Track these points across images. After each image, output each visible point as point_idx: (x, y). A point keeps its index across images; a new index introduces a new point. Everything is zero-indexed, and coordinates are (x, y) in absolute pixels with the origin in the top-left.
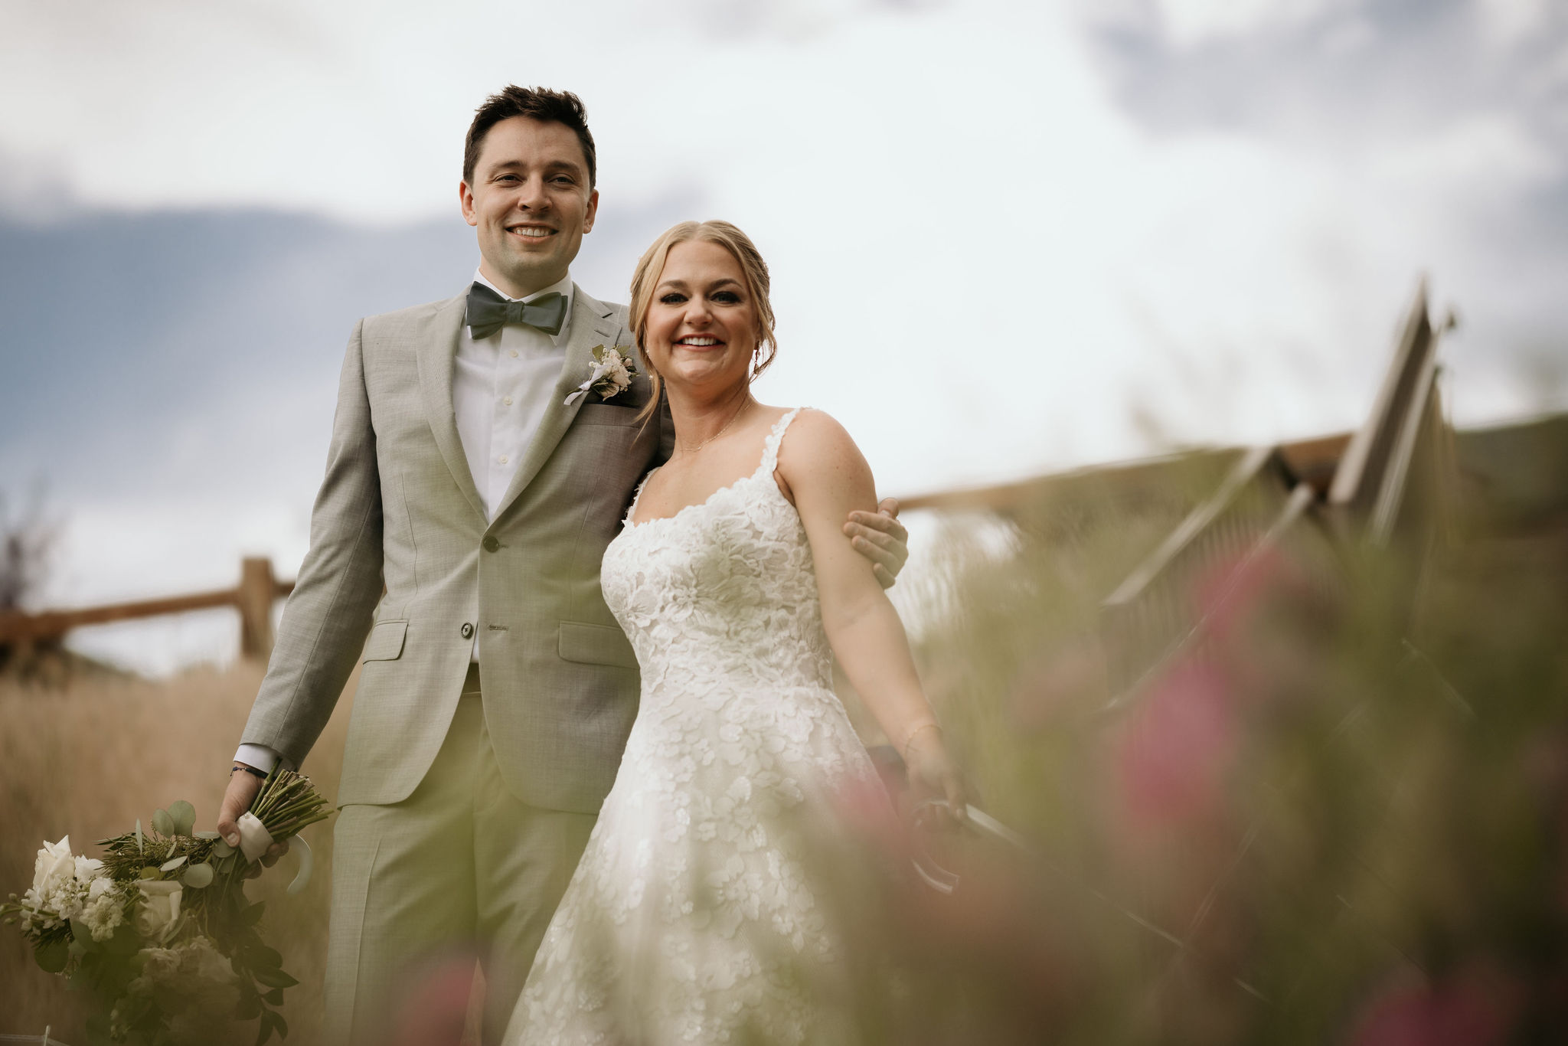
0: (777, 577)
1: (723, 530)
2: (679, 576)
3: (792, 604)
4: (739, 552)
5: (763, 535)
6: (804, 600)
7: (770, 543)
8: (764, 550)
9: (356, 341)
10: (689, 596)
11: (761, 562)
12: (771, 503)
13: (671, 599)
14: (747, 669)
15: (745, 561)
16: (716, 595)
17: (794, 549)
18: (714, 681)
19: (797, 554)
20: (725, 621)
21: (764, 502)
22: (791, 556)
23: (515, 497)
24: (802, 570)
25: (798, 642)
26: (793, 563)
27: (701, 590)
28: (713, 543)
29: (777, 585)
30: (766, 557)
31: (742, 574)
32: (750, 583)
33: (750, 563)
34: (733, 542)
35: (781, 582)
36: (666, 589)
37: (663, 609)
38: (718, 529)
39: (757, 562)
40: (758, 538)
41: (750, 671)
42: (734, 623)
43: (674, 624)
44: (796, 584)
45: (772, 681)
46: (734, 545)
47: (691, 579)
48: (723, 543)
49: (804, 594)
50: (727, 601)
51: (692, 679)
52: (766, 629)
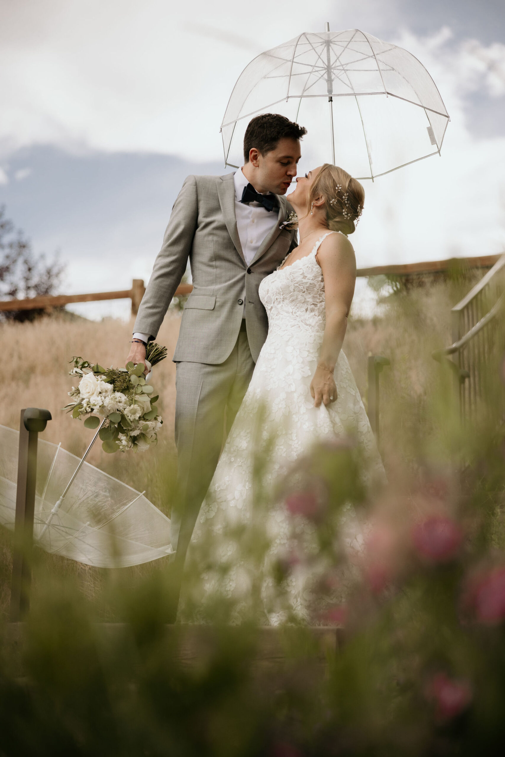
0: (311, 293)
1: (293, 275)
2: (278, 291)
3: (316, 303)
4: (297, 283)
5: (307, 278)
6: (321, 302)
7: (309, 281)
8: (307, 283)
9: (195, 186)
10: (281, 299)
11: (305, 287)
12: (312, 266)
13: (276, 300)
14: (298, 326)
15: (299, 287)
16: (289, 298)
17: (319, 284)
18: (287, 330)
19: (320, 285)
20: (292, 308)
21: (310, 266)
22: (317, 286)
23: (260, 256)
24: (321, 291)
25: (318, 317)
26: (318, 288)
27: (284, 296)
28: (288, 279)
29: (311, 296)
30: (307, 285)
31: (298, 291)
32: (301, 295)
33: (301, 288)
34: (295, 279)
35: (312, 295)
36: (274, 296)
37: (274, 303)
38: (290, 274)
39: (304, 287)
40: (305, 279)
41: (299, 327)
42: (295, 309)
43: (277, 308)
44: (318, 296)
45: (307, 330)
46: (296, 281)
47: (281, 292)
48: (292, 279)
49: (321, 300)
50: (293, 301)
51: (280, 329)
52: (306, 312)
